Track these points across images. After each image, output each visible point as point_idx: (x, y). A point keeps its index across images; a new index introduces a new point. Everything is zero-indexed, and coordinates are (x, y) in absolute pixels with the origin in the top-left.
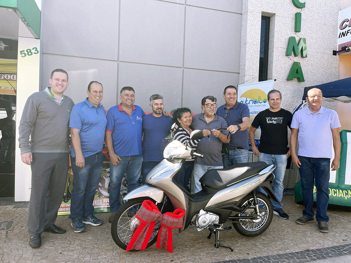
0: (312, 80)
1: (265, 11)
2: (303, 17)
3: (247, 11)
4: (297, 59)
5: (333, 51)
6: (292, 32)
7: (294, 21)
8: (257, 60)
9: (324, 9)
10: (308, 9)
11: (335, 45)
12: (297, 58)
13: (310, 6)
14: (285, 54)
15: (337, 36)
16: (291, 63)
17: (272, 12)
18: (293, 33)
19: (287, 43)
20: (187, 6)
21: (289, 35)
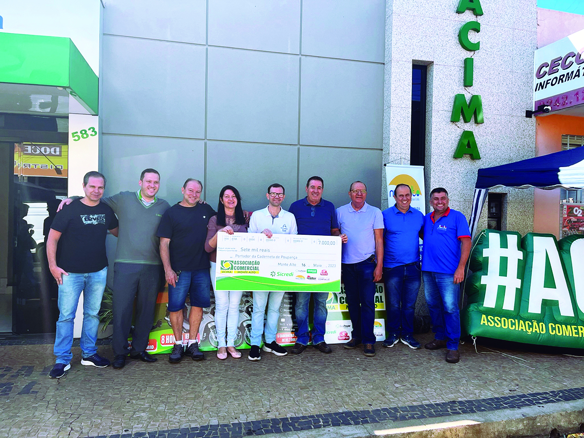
0: (492, 156)
1: (417, 59)
2: (476, 63)
3: (391, 61)
4: (469, 127)
5: (527, 111)
6: (461, 87)
7: (462, 71)
8: (408, 130)
9: (511, 49)
10: (484, 51)
11: (529, 102)
12: (468, 124)
13: (488, 46)
14: (449, 120)
15: (532, 88)
16: (459, 132)
17: (428, 60)
18: (462, 89)
19: (453, 104)
20: (303, 58)
21: (455, 92)
